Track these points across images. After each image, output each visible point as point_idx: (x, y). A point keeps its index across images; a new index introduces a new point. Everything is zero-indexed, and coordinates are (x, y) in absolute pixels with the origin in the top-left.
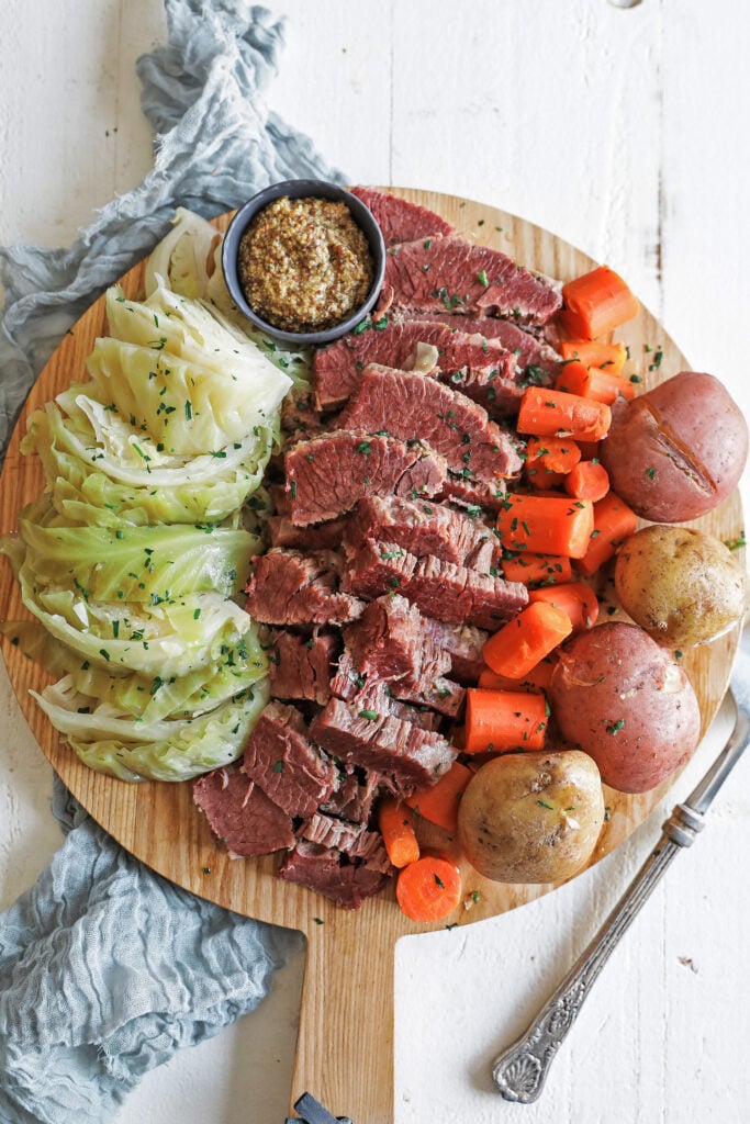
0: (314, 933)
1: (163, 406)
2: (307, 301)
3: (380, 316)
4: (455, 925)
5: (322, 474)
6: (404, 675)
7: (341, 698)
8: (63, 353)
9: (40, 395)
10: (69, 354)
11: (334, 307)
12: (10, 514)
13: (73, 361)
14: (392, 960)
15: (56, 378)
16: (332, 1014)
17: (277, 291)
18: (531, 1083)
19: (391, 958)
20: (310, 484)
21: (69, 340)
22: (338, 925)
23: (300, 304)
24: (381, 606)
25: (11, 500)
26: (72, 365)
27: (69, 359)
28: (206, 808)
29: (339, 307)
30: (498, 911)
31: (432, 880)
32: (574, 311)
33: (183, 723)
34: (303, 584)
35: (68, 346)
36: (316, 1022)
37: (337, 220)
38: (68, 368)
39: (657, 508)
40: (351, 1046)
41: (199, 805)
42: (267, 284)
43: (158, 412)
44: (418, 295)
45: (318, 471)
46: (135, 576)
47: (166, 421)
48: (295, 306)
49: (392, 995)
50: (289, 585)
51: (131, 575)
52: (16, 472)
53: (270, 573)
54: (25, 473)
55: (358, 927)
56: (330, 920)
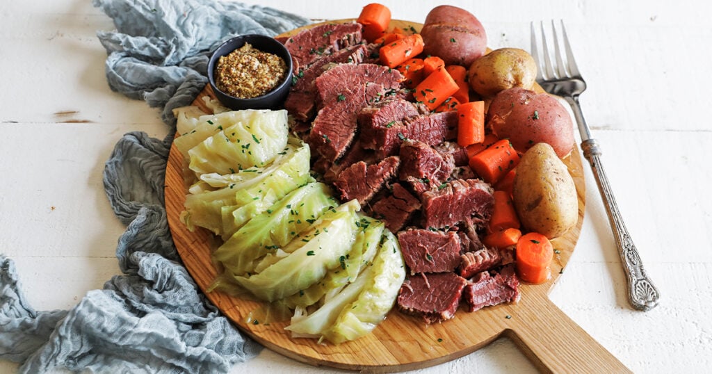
0: (511, 324)
1: (243, 147)
2: (265, 79)
3: (297, 71)
4: (562, 269)
5: (333, 123)
6: (440, 166)
7: (425, 191)
8: (169, 196)
9: (173, 219)
10: (173, 194)
11: (278, 74)
12: (204, 275)
13: (177, 196)
14: (555, 306)
15: (175, 207)
16: (556, 351)
17: (249, 86)
18: (652, 292)
19: (553, 306)
20: (332, 131)
21: (168, 189)
22: (517, 312)
23: (263, 83)
24: (405, 147)
25: (199, 269)
26: (178, 198)
27: (174, 196)
28: (413, 306)
29: (280, 73)
30: (571, 250)
31: (532, 244)
32: (369, 23)
33: (370, 268)
34: (365, 169)
35: (169, 192)
36: (553, 360)
37: (249, 51)
38: (177, 201)
39: (467, 54)
40: (578, 356)
41: (409, 309)
42: (243, 88)
43: (243, 151)
44: (305, 59)
45: (331, 123)
46: (292, 221)
47: (250, 153)
48: (262, 85)
49: (570, 319)
50: (361, 176)
51: (289, 222)
52: (190, 257)
53: (349, 180)
54: (195, 254)
55: (526, 305)
56: (512, 313)
